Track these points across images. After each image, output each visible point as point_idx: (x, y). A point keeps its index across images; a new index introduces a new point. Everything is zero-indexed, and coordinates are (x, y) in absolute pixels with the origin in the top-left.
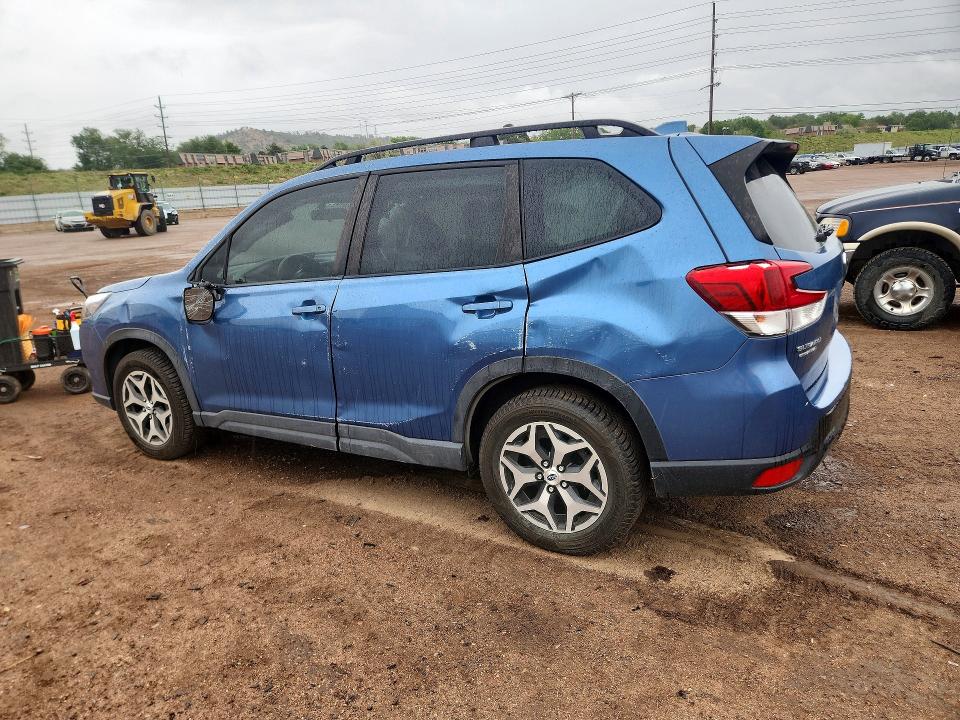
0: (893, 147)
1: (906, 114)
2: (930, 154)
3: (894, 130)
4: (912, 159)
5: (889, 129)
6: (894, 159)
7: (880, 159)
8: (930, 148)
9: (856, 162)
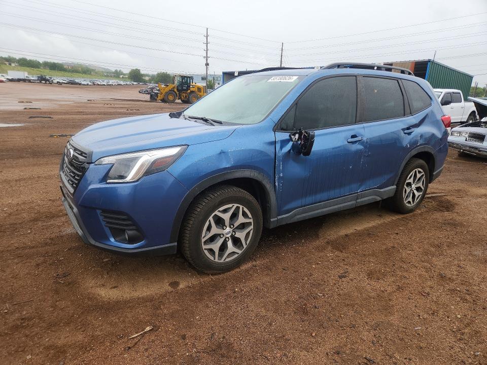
0: (28, 74)
1: (17, 58)
2: (48, 80)
3: (13, 65)
4: (41, 82)
5: (10, 64)
6: (32, 81)
7: (24, 80)
8: (47, 77)
9: (12, 80)
